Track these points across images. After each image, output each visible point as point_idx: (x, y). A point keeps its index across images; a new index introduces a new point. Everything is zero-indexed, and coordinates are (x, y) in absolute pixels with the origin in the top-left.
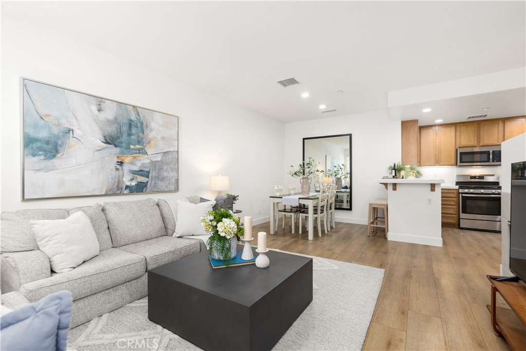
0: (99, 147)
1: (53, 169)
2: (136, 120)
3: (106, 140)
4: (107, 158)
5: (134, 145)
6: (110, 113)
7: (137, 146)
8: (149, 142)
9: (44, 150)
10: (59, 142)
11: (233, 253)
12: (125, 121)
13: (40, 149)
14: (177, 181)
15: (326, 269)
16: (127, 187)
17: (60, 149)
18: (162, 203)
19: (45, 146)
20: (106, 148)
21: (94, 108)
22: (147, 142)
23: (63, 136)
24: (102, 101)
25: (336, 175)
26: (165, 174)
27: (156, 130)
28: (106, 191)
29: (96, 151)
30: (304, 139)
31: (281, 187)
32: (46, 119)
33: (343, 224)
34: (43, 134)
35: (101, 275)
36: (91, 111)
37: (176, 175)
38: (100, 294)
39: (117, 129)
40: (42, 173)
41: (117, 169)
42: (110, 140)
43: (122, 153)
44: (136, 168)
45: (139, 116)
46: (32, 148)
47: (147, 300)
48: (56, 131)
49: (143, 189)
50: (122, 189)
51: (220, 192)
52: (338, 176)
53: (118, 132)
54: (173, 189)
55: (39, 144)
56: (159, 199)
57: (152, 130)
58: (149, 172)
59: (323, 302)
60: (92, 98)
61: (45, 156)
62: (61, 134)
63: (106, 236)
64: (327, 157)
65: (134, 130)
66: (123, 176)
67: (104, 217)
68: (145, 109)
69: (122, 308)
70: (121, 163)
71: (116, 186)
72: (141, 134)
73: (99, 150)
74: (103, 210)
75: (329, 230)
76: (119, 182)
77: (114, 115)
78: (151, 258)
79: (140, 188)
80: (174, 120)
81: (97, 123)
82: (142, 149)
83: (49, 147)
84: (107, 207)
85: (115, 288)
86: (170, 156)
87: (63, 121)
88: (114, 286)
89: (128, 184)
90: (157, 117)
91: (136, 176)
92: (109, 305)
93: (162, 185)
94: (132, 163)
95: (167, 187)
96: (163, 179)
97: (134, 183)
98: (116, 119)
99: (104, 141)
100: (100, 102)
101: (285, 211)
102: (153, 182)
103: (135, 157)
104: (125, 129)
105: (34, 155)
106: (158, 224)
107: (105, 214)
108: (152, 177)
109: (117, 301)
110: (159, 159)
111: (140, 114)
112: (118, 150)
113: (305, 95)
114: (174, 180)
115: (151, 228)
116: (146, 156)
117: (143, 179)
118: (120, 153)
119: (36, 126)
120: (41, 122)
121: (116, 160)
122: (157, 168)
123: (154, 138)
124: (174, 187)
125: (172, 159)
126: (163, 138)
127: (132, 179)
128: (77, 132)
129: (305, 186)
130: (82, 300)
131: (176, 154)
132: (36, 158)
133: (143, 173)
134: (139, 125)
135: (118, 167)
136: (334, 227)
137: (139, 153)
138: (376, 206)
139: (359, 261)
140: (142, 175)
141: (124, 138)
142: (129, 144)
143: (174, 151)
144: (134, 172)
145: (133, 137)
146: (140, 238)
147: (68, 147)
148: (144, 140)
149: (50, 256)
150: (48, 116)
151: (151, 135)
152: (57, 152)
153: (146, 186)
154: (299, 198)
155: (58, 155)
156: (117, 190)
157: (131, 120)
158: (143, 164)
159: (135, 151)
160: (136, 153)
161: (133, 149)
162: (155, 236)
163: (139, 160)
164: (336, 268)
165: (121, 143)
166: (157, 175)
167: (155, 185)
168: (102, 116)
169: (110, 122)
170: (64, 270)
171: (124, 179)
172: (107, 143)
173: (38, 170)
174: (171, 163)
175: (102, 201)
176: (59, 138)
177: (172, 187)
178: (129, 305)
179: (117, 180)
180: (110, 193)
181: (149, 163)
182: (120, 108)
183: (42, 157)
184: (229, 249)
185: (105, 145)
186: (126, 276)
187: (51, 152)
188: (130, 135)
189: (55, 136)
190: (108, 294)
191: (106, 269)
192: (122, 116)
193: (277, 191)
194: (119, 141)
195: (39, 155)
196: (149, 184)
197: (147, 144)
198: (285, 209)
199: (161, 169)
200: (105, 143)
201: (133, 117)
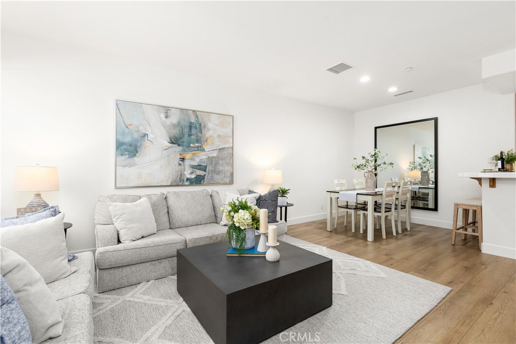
0: (166, 146)
1: (134, 165)
2: (195, 122)
3: (171, 140)
4: (172, 155)
5: (194, 144)
6: (174, 119)
7: (196, 144)
8: (206, 141)
9: (128, 151)
10: (138, 144)
11: (249, 244)
12: (187, 124)
13: (126, 150)
14: (232, 174)
15: (368, 275)
16: (188, 179)
17: (138, 149)
18: (214, 194)
19: (129, 148)
20: (171, 147)
21: (163, 116)
22: (205, 140)
23: (141, 139)
24: (168, 110)
25: (422, 168)
26: (221, 168)
27: (213, 129)
28: (171, 183)
29: (164, 150)
30: (376, 128)
31: (344, 181)
32: (130, 128)
33: (423, 227)
34: (128, 139)
35: (148, 248)
36: (160, 118)
37: (231, 169)
38: (148, 264)
39: (179, 131)
40: (127, 168)
41: (180, 164)
42: (175, 141)
43: (184, 151)
44: (195, 163)
45: (198, 118)
46: (121, 150)
47: (176, 278)
48: (136, 136)
49: (201, 181)
50: (183, 180)
51: (273, 185)
52: (425, 169)
53: (180, 133)
54: (228, 182)
55: (125, 147)
56: (213, 190)
57: (208, 130)
58: (206, 167)
59: (344, 310)
60: (161, 108)
61: (129, 155)
62: (139, 138)
63: (165, 219)
64: (416, 147)
65: (193, 131)
66: (185, 170)
67: (165, 203)
68: (203, 112)
69: (165, 278)
70: (183, 159)
71: (178, 178)
72: (199, 134)
73: (166, 149)
74: (166, 198)
75: (400, 231)
76: (181, 175)
77: (178, 120)
78: (190, 240)
79: (199, 181)
80: (229, 119)
81: (164, 128)
82: (200, 146)
83: (132, 148)
84: (169, 196)
85: (160, 261)
86: (225, 152)
87: (141, 128)
88: (159, 259)
89: (189, 176)
90: (214, 118)
91: (195, 170)
92: (154, 273)
93: (217, 177)
94: (192, 159)
95: (222, 180)
96: (219, 173)
97: (193, 176)
98: (179, 122)
99: (170, 142)
100: (167, 110)
101: (347, 207)
102: (210, 175)
103: (194, 154)
104: (186, 130)
105: (122, 155)
106: (208, 212)
107: (167, 201)
108: (209, 171)
109: (162, 272)
110: (215, 155)
111: (199, 117)
112: (180, 148)
113: (365, 79)
114: (229, 173)
115: (201, 215)
116: (204, 153)
117: (201, 173)
118: (182, 151)
119: (123, 134)
120: (127, 130)
121: (179, 157)
122: (214, 162)
123: (211, 137)
124: (229, 179)
125: (227, 155)
126: (219, 136)
127: (192, 173)
128: (151, 136)
129: (369, 180)
130: (135, 266)
131: (231, 150)
132: (123, 157)
133: (201, 167)
134: (198, 126)
135: (181, 162)
136: (409, 229)
137: (198, 150)
138: (467, 208)
139: (420, 273)
140: (200, 169)
141: (186, 138)
142: (190, 143)
143: (229, 147)
144: (193, 167)
145: (192, 137)
146: (191, 223)
147: (144, 148)
148: (202, 139)
149: (118, 230)
150: (130, 125)
151: (208, 134)
152: (137, 152)
153: (204, 179)
154: (357, 194)
155: (138, 155)
156: (179, 182)
157: (191, 123)
158: (201, 160)
159: (194, 149)
160: (195, 151)
161: (192, 147)
162: (205, 222)
163: (198, 156)
164: (383, 275)
165: (183, 142)
166: (213, 169)
167: (212, 179)
168: (169, 121)
169: (174, 126)
170: (126, 241)
171: (185, 173)
172: (172, 143)
173: (124, 166)
174: (227, 158)
175: (165, 191)
176: (138, 141)
177: (227, 180)
178: (171, 277)
179: (179, 173)
180: (174, 184)
181: (206, 158)
182: (183, 113)
183: (127, 156)
184: (244, 240)
185: (171, 145)
186: (168, 252)
187: (133, 152)
188: (190, 135)
189: (135, 140)
190: (154, 265)
191: (152, 245)
192: (184, 120)
193: (337, 185)
194: (181, 141)
195: (125, 155)
196: (206, 177)
197: (204, 142)
198: (347, 205)
199: (217, 163)
200: (170, 143)
201: (193, 120)
